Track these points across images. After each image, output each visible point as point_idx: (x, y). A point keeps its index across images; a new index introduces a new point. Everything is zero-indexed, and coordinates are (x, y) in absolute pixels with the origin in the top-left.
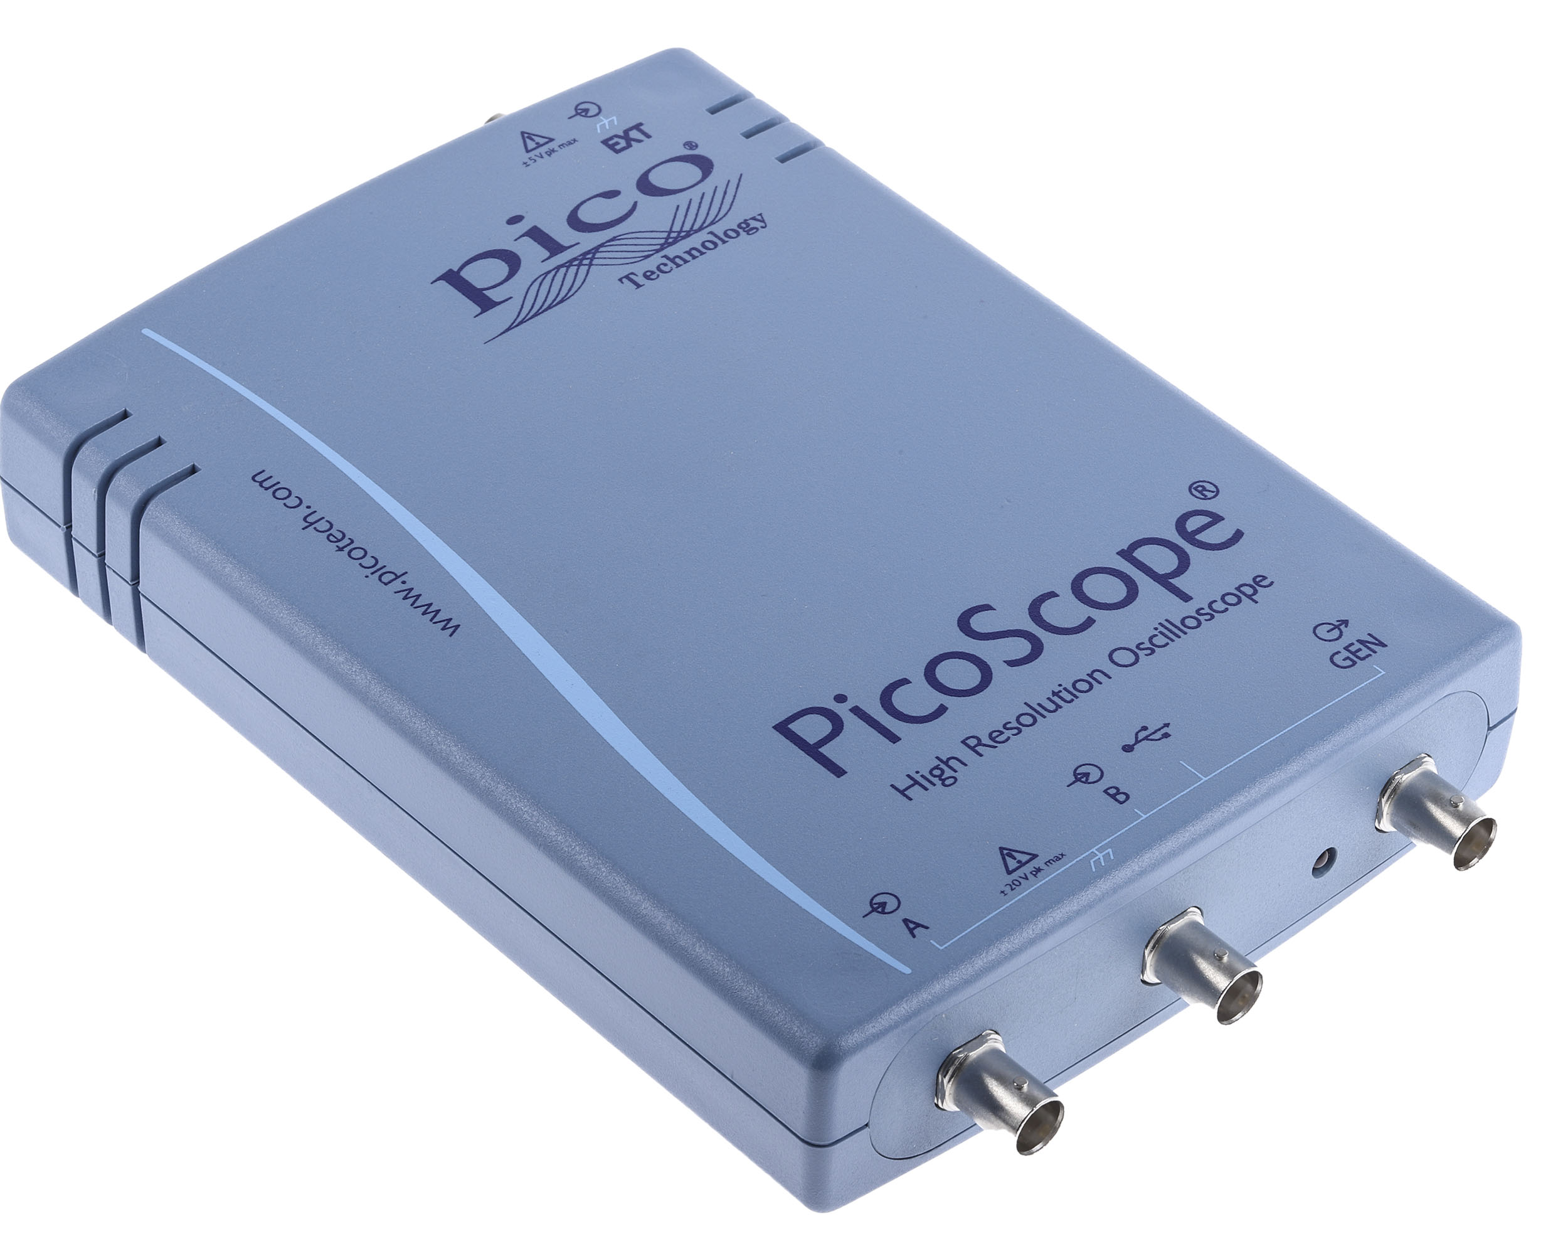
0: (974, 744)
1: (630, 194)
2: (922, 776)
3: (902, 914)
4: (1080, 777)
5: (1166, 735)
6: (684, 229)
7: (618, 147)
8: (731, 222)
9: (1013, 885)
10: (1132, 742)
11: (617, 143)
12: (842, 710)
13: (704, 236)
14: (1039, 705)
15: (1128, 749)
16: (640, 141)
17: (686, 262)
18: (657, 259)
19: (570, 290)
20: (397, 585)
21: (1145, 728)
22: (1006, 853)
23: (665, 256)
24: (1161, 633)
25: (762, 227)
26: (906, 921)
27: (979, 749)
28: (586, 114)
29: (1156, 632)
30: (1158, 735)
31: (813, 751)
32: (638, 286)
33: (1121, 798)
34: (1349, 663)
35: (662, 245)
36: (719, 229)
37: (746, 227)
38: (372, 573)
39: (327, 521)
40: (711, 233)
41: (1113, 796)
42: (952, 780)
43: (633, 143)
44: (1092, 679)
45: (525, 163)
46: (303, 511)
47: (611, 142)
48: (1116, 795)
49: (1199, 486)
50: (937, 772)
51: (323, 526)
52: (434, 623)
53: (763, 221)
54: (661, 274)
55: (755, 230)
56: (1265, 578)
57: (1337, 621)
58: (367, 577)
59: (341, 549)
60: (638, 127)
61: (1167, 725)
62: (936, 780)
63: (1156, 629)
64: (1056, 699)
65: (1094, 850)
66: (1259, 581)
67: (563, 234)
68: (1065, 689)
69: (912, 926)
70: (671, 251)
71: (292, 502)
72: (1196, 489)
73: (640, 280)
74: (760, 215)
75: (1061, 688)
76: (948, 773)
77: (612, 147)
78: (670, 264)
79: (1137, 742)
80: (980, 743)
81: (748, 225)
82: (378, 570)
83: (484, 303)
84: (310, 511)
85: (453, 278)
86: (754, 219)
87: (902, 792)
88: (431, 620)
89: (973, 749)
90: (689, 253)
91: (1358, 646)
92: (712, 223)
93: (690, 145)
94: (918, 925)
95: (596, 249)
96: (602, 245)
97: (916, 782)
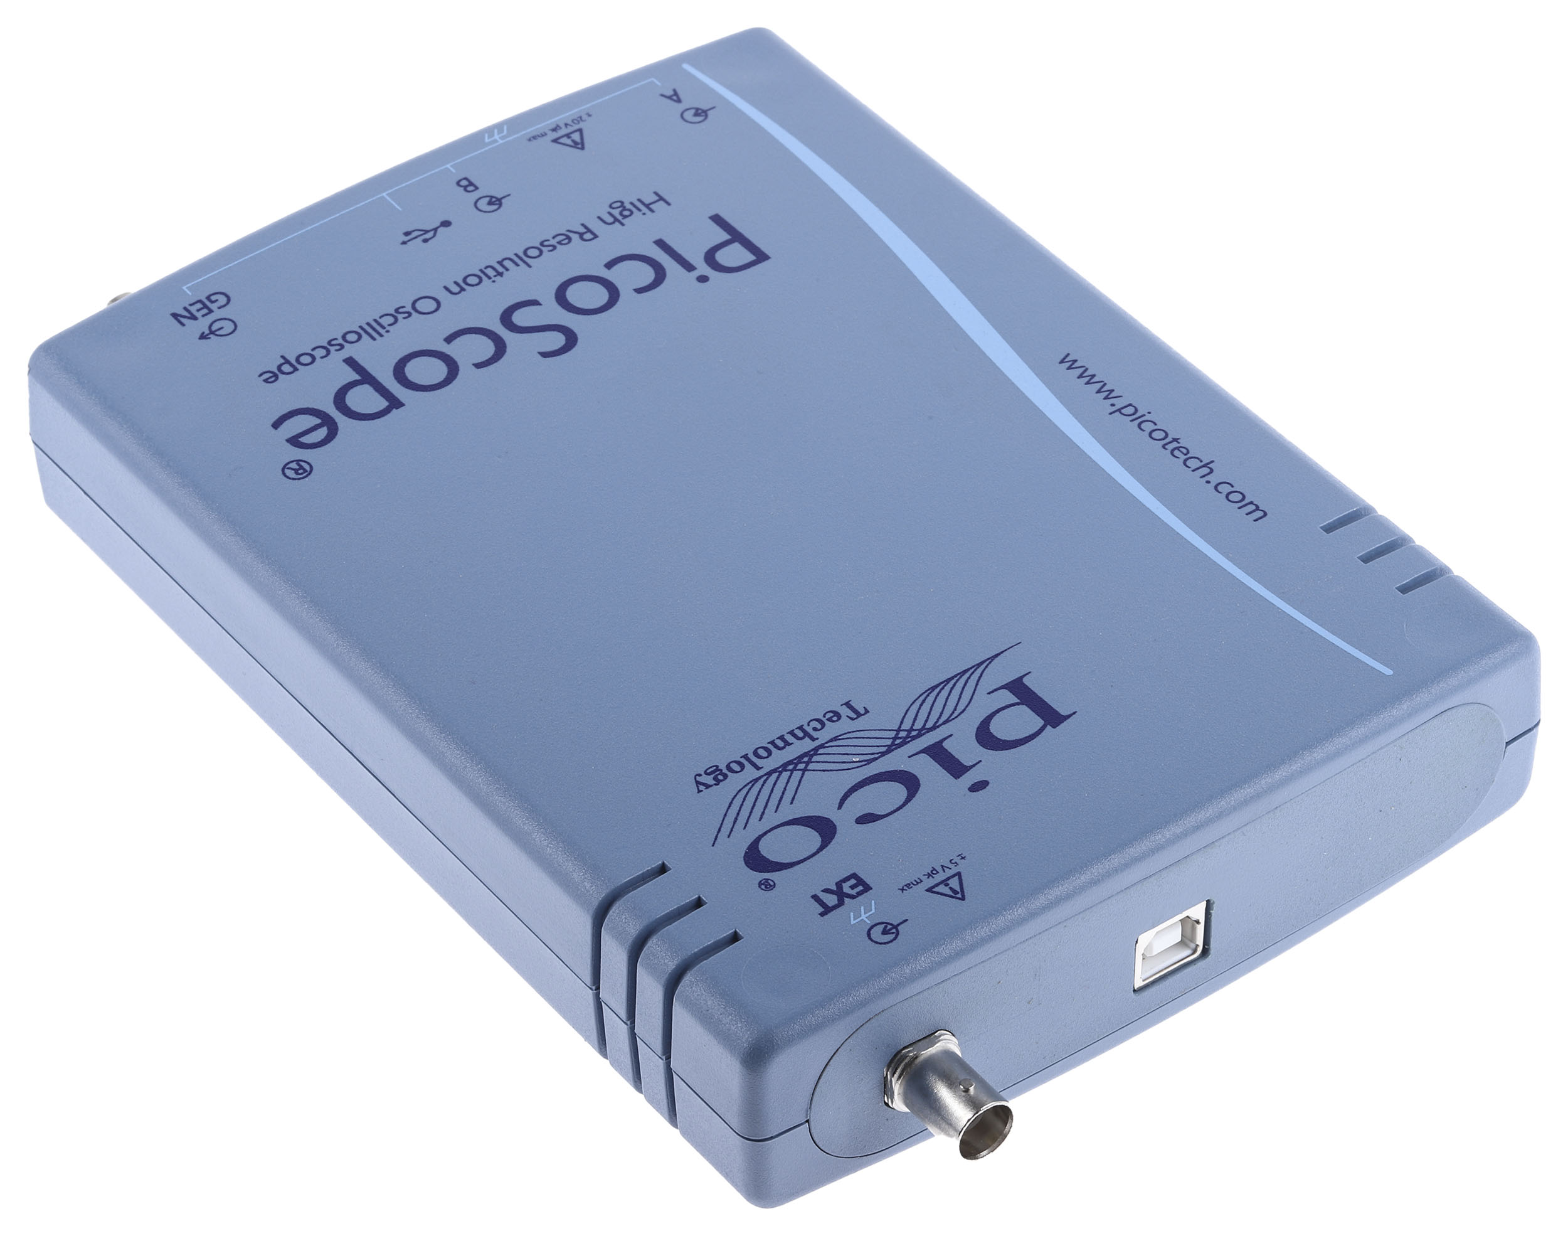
0: (587, 234)
1: (843, 820)
2: (639, 210)
3: (681, 107)
4: (496, 202)
5: (407, 234)
6: (789, 773)
7: (853, 882)
8: (735, 781)
9: (580, 119)
10: (440, 230)
11: (852, 887)
12: (703, 269)
13: (768, 764)
14: (518, 265)
15: (446, 224)
16: (826, 891)
17: (792, 733)
18: (823, 736)
19: (924, 701)
20: (1119, 403)
21: (425, 241)
22: (580, 145)
23: (813, 739)
24: (384, 328)
25: (700, 775)
26: (679, 101)
27: (583, 230)
28: (886, 927)
29: (388, 328)
30: (414, 235)
31: (736, 236)
32: (848, 704)
33: (464, 183)
34: (213, 298)
35: (816, 754)
36: (750, 773)
37: (718, 775)
38: (1144, 415)
39: (1189, 467)
40: (758, 768)
41: (471, 184)
42: (614, 205)
43: (834, 888)
44: (462, 286)
45: (963, 858)
46: (1214, 479)
47: (861, 888)
48: (468, 185)
49: (302, 474)
50: (626, 213)
51: (1193, 464)
52: (1084, 367)
53: (698, 783)
54: (821, 717)
55: (708, 771)
56: (266, 381)
57: (210, 338)
58: (1149, 413)
59: (1175, 440)
60: (827, 910)
61: (404, 243)
62: (628, 206)
63: (388, 331)
64: (500, 269)
65: (501, 142)
66: (272, 377)
67: (927, 769)
68: (490, 278)
69: (675, 97)
70: (807, 745)
71: (1225, 489)
72: (305, 471)
73: (845, 712)
74: (699, 791)
75: (493, 279)
76: (616, 212)
77: (860, 881)
78: (809, 729)
79: (435, 230)
80: (581, 235)
81: (715, 779)
82: (1139, 419)
83: (1019, 689)
84: (1206, 478)
85: (1052, 717)
86: (708, 786)
87: (661, 199)
88: (1087, 369)
89: (589, 230)
90: (787, 744)
91: (198, 315)
92: (756, 780)
93: (767, 885)
94: (670, 98)
95: (890, 749)
96: (883, 754)
97: (647, 206)
